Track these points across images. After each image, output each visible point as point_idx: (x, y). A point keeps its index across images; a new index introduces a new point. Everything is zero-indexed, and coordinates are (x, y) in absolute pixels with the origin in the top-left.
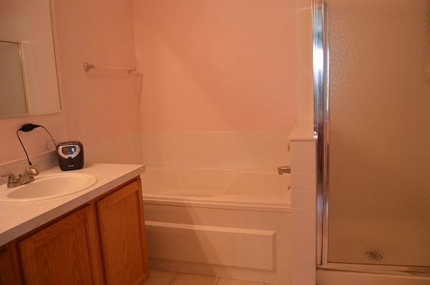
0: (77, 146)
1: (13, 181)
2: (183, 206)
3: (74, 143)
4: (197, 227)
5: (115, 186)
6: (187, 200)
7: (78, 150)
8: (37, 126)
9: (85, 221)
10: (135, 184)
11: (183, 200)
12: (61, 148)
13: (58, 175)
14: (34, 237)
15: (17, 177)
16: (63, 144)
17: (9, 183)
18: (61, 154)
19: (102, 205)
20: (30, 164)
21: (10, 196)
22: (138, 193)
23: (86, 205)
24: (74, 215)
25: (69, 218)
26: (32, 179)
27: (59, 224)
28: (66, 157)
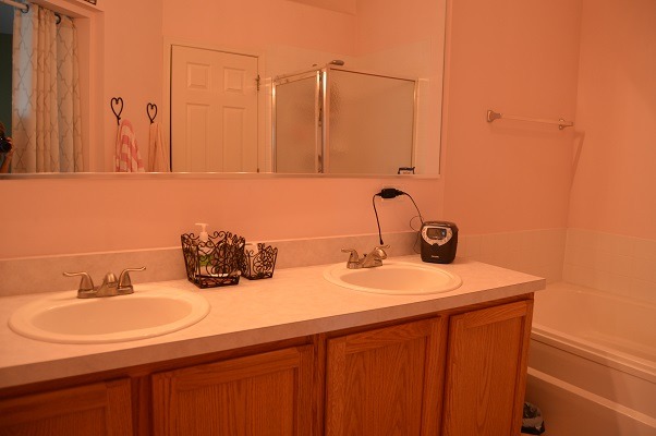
0: (448, 230)
1: (355, 261)
2: (603, 364)
3: (446, 224)
4: (621, 409)
5: (484, 299)
6: (611, 355)
7: (449, 235)
8: (401, 193)
9: (427, 338)
10: (523, 304)
11: (603, 353)
12: (426, 228)
13: (417, 265)
14: (348, 337)
15: (361, 256)
16: (429, 223)
17: (350, 262)
18: (425, 237)
19: (458, 323)
20: (382, 243)
21: (345, 279)
22: (525, 321)
23: (434, 316)
24: (411, 325)
25: (403, 326)
26: (379, 262)
27: (387, 331)
28: (431, 242)
